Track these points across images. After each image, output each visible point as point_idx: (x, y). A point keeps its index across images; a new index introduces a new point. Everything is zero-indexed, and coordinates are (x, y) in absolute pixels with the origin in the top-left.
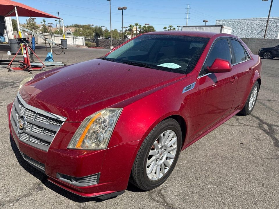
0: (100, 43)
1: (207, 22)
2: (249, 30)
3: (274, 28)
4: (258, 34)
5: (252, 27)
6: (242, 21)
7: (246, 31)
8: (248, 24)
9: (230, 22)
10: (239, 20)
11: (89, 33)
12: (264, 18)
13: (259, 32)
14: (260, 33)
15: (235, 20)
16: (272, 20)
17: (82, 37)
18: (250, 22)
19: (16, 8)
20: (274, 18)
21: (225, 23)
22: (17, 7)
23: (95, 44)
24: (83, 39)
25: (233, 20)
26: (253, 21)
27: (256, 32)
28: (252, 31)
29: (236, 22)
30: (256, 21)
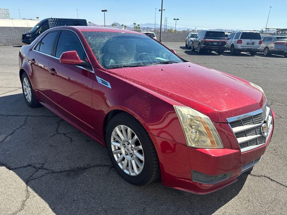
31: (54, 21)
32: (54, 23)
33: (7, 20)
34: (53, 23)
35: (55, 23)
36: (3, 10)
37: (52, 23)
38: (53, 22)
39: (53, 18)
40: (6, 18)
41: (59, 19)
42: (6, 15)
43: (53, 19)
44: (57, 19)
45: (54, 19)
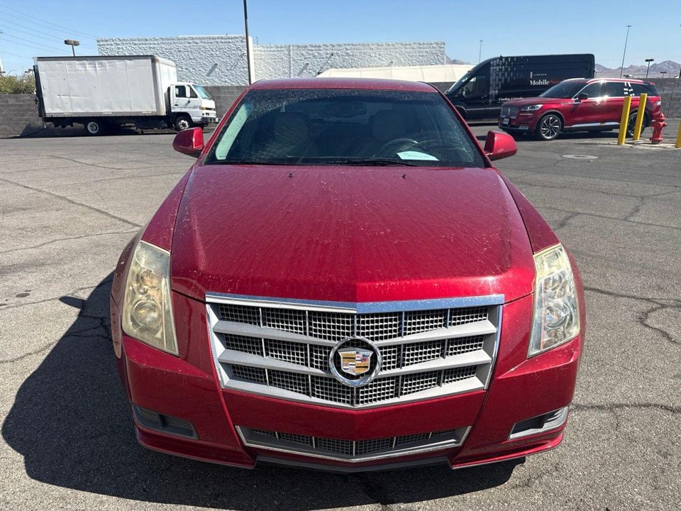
1: (76, 44)
2: (187, 65)
3: (238, 60)
4: (208, 75)
5: (190, 59)
6: (164, 43)
7: (180, 69)
8: (180, 51)
9: (135, 44)
10: (156, 40)
12: (211, 36)
13: (211, 71)
14: (213, 74)
15: (146, 40)
16: (229, 42)
18: (182, 45)
20: (232, 38)
21: (122, 48)
25: (142, 40)
26: (190, 43)
27: (204, 71)
28: (194, 69)
29: (152, 46)
30: (197, 43)
31: (504, 64)
32: (503, 70)
33: (437, 66)
34: (501, 70)
35: (506, 69)
36: (435, 46)
37: (498, 70)
38: (502, 66)
39: (503, 56)
40: (436, 64)
41: (518, 58)
42: (438, 56)
43: (504, 59)
44: (512, 58)
45: (506, 58)
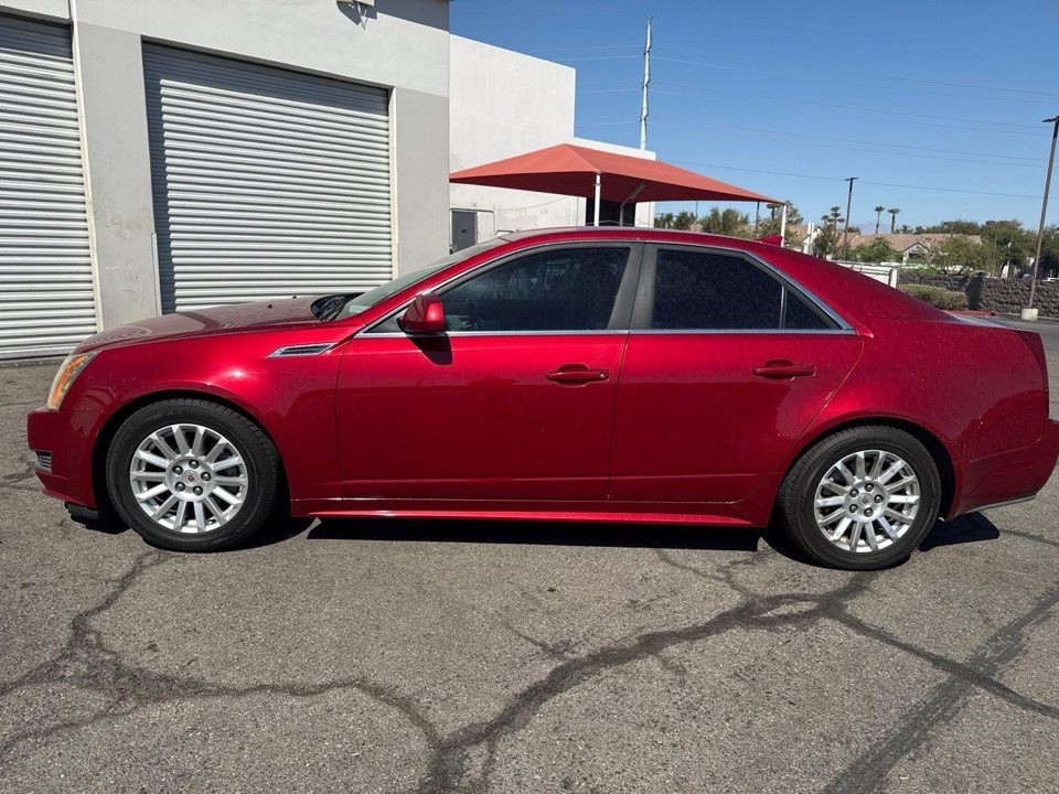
0: (985, 292)
11: (979, 254)
17: (888, 269)
19: (598, 178)
22: (603, 175)
23: (961, 297)
24: (890, 274)
